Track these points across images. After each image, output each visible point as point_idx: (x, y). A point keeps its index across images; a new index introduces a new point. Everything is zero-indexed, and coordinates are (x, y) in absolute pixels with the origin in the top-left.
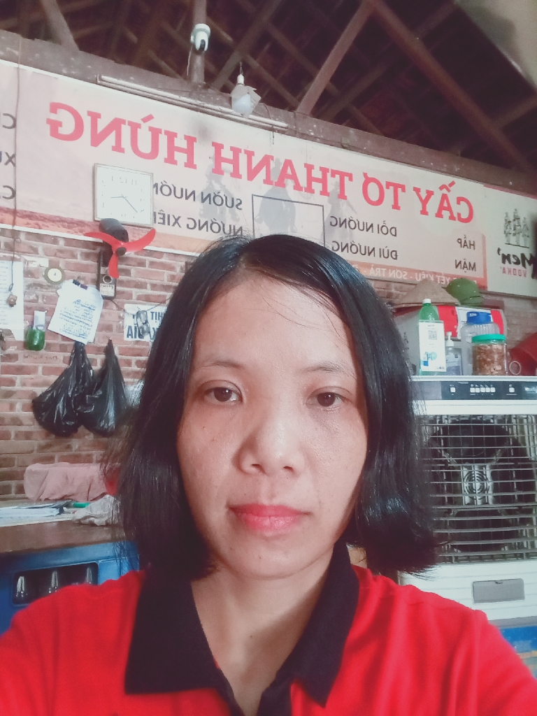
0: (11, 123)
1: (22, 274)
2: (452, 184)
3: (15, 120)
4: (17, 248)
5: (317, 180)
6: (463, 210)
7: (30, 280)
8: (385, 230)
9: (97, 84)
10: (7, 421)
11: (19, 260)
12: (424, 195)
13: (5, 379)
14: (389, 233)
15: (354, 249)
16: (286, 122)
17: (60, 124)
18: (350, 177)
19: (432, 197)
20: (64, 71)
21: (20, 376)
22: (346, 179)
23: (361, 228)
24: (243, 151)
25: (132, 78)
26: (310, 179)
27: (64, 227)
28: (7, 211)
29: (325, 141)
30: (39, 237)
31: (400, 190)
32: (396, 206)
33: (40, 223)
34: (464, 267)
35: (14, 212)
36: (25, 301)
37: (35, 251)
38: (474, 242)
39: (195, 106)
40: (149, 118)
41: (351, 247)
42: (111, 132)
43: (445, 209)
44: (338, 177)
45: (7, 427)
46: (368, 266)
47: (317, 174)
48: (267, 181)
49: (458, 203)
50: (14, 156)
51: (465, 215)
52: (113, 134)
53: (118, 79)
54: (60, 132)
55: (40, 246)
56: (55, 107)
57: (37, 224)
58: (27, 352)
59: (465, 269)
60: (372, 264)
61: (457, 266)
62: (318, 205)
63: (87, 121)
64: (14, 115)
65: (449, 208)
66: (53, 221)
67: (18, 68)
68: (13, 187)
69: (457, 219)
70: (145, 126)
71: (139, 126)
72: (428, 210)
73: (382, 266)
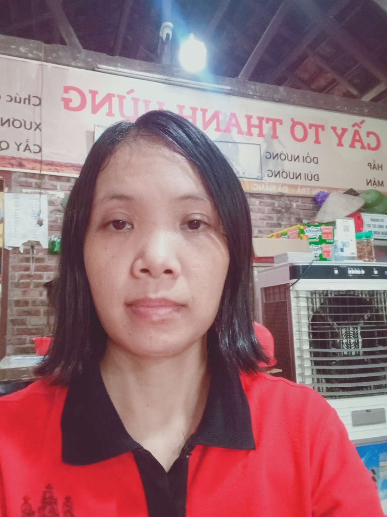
0: (37, 102)
1: (46, 203)
2: (363, 122)
3: (40, 100)
4: (43, 186)
5: (255, 126)
6: (373, 142)
7: (52, 208)
8: (308, 159)
9: (95, 71)
10: (38, 303)
11: (44, 194)
12: (339, 132)
13: (36, 275)
14: (312, 161)
15: (285, 175)
16: (230, 86)
17: (70, 100)
18: (281, 122)
19: (347, 132)
20: (73, 64)
21: (45, 273)
22: (278, 124)
23: (290, 159)
24: (199, 109)
25: (119, 65)
26: (250, 126)
27: (74, 170)
28: (35, 161)
29: (261, 98)
30: (58, 178)
31: (320, 129)
32: (317, 141)
33: (58, 168)
34: (374, 184)
35: (41, 162)
36: (49, 222)
37: (55, 188)
38: (382, 165)
39: (164, 80)
40: (132, 91)
41: (282, 173)
42: (106, 102)
43: (358, 141)
44: (271, 123)
45: (38, 307)
46: (296, 187)
47: (255, 121)
48: (218, 129)
49: (368, 136)
50: (40, 124)
51: (373, 145)
52: (107, 104)
53: (109, 66)
54: (70, 106)
55: (58, 184)
56: (67, 89)
57: (56, 169)
58: (51, 256)
59: (375, 186)
60: (298, 185)
61: (368, 184)
62: (257, 144)
63: (89, 97)
64: (39, 96)
65: (360, 141)
66: (67, 167)
67: (42, 65)
68: (40, 145)
69: (367, 148)
70: (129, 97)
71: (124, 97)
72: (343, 143)
73: (306, 187)
